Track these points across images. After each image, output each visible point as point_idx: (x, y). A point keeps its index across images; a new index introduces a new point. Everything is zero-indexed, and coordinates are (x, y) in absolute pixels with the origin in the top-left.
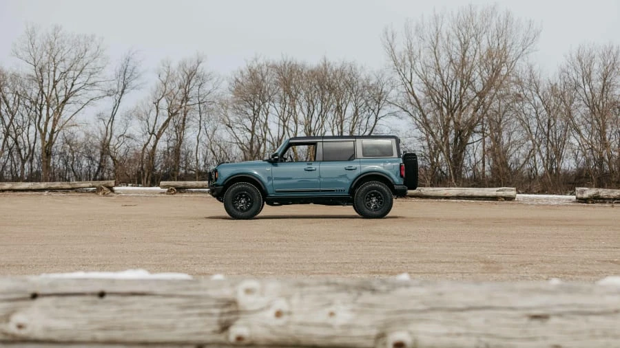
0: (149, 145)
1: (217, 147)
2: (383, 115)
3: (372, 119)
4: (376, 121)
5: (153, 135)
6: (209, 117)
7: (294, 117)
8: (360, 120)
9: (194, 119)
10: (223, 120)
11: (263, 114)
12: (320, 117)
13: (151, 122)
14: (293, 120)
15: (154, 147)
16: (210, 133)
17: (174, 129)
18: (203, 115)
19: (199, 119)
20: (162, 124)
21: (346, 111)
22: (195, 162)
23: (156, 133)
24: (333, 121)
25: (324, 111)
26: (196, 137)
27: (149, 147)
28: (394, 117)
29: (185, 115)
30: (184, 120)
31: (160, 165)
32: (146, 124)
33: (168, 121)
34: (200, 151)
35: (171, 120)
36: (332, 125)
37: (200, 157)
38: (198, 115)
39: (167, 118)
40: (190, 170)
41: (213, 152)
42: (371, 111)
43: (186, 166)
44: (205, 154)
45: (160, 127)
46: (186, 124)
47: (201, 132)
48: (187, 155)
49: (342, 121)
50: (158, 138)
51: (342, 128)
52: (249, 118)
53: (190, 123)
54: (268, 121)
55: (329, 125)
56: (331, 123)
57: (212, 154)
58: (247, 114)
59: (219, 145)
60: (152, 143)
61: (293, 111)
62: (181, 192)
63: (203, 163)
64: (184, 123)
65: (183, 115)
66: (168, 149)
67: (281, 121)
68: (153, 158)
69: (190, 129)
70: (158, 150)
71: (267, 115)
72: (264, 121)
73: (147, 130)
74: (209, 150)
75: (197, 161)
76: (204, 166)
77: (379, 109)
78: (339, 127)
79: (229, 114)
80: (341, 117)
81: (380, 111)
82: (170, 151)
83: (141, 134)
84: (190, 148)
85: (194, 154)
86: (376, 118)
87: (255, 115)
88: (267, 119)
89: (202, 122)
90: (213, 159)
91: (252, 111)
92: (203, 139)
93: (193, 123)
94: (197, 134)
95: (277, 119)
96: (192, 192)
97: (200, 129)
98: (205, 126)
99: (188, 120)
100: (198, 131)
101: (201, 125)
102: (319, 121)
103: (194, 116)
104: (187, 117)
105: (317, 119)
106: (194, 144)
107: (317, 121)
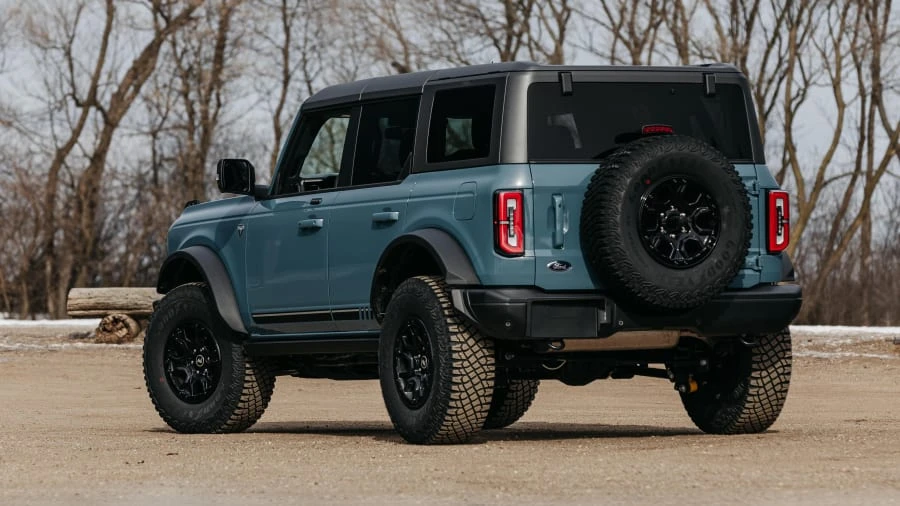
0: (76, 150)
5: (92, 110)
7: (673, 30)
9: (259, 42)
10: (381, 45)
11: (542, 18)
13: (85, 58)
14: (670, 39)
15: (98, 158)
17: (179, 83)
18: (297, 24)
19: (281, 40)
20: (128, 64)
23: (105, 98)
24: (836, 46)
26: (270, 116)
27: (78, 161)
29: (224, 25)
30: (220, 47)
31: (121, 235)
32: (65, 64)
33: (152, 50)
35: (165, 47)
36: (832, 59)
38: (277, 25)
39: (148, 37)
45: (121, 75)
50: (111, 124)
51: (875, 69)
52: (490, 33)
58: (480, 17)
60: (88, 141)
61: (671, 5)
64: (219, 59)
65: (215, 26)
66: (156, 167)
67: (620, 45)
68: (92, 205)
69: (243, 82)
70: (114, 174)
72: (549, 45)
73: (67, 89)
78: (866, 71)
79: (405, 19)
80: (873, 27)
82: (163, 175)
83: (42, 105)
87: (511, 20)
89: (296, 56)
91: (500, 8)
93: (254, 57)
94: (275, 105)
97: (286, 83)
98: (304, 68)
99: (236, 43)
100: (278, 93)
101: (291, 66)
102: (777, 41)
103: (261, 27)
104: (230, 36)
105: (770, 35)
106: (266, 148)
107: (770, 45)
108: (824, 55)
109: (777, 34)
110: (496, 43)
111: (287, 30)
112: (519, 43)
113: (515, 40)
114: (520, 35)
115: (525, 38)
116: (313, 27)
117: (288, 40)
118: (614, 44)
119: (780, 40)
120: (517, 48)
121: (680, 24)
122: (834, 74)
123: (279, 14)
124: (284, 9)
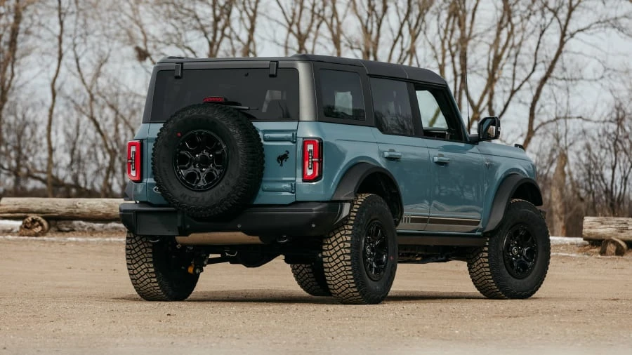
1: (108, 111)
2: (582, 26)
3: (553, 37)
4: (562, 43)
6: (85, 25)
7: (330, 27)
8: (517, 40)
9: (43, 32)
10: (129, 33)
11: (241, 19)
12: (406, 30)
16: (88, 71)
19: (57, 30)
21: (477, 15)
22: (45, 155)
24: (443, 42)
25: (416, 11)
26: (48, 82)
28: (614, 32)
29: (18, 18)
34: (59, 121)
36: (439, 51)
37: (59, 139)
38: (55, 20)
40: (29, 175)
41: (97, 125)
42: (549, 15)
43: (19, 166)
44: (71, 131)
46: (19, 45)
47: (63, 70)
48: (20, 134)
49: (464, 40)
51: (464, 58)
52: (202, 28)
53: (31, 41)
54: (256, 38)
55: (430, 51)
56: (438, 46)
57: (91, 132)
58: (196, 17)
59: (112, 107)
61: (328, 11)
62: (60, 231)
63: (67, 159)
64: (13, 43)
65: (12, 20)
67: (291, 36)
69: (31, 58)
71: (253, 20)
72: (244, 36)
74: (85, 119)
75: (51, 151)
76: (70, 167)
77: (571, 9)
78: (457, 59)
80: (463, 30)
81: (574, 14)
84: (30, 114)
85: (42, 130)
86: (563, 35)
87: (217, 20)
88: (252, 30)
89: (67, 40)
90: (94, 145)
91: (209, 11)
92: (68, 90)
93: (39, 42)
94: (52, 74)
95: (282, 33)
96: (93, 232)
97: (60, 59)
98: (74, 50)
99: (27, 32)
100: (55, 66)
101: (64, 47)
102: (400, 39)
103: (43, 21)
104: (22, 26)
105: (396, 34)
106: (43, 104)
107: (395, 42)
108: (433, 48)
109: (400, 33)
110: (206, 35)
111: (61, 23)
112: (223, 35)
113: (219, 34)
114: (223, 30)
115: (227, 31)
116: (81, 21)
117: (62, 31)
118: (288, 37)
119: (402, 36)
120: (222, 38)
121: (335, 23)
122: (440, 62)
123: (56, 13)
124: (60, 8)
